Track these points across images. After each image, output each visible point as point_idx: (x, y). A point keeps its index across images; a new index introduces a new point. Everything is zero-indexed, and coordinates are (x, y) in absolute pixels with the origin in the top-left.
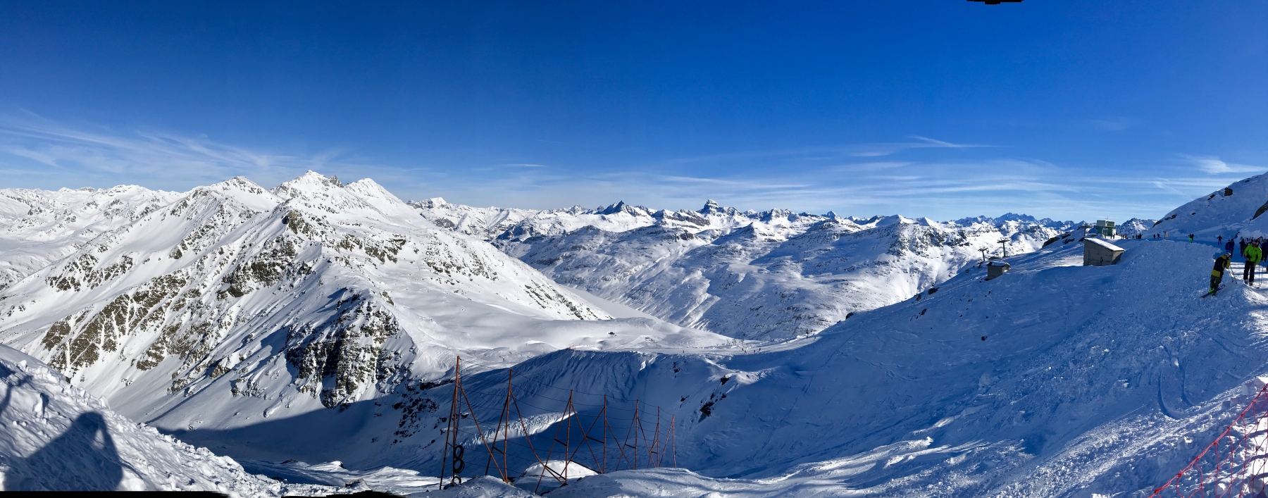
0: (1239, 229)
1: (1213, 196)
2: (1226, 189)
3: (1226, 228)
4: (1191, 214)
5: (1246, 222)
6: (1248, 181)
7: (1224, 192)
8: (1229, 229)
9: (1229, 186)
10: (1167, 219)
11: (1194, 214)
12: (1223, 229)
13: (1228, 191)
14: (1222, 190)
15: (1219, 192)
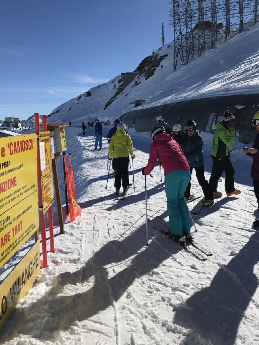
0: (97, 116)
1: (80, 97)
2: (87, 92)
3: (90, 117)
4: (68, 109)
5: (100, 112)
6: (99, 87)
7: (86, 94)
8: (92, 117)
9: (89, 91)
10: (54, 113)
11: (70, 109)
12: (88, 117)
13: (89, 94)
14: (85, 93)
15: (83, 94)
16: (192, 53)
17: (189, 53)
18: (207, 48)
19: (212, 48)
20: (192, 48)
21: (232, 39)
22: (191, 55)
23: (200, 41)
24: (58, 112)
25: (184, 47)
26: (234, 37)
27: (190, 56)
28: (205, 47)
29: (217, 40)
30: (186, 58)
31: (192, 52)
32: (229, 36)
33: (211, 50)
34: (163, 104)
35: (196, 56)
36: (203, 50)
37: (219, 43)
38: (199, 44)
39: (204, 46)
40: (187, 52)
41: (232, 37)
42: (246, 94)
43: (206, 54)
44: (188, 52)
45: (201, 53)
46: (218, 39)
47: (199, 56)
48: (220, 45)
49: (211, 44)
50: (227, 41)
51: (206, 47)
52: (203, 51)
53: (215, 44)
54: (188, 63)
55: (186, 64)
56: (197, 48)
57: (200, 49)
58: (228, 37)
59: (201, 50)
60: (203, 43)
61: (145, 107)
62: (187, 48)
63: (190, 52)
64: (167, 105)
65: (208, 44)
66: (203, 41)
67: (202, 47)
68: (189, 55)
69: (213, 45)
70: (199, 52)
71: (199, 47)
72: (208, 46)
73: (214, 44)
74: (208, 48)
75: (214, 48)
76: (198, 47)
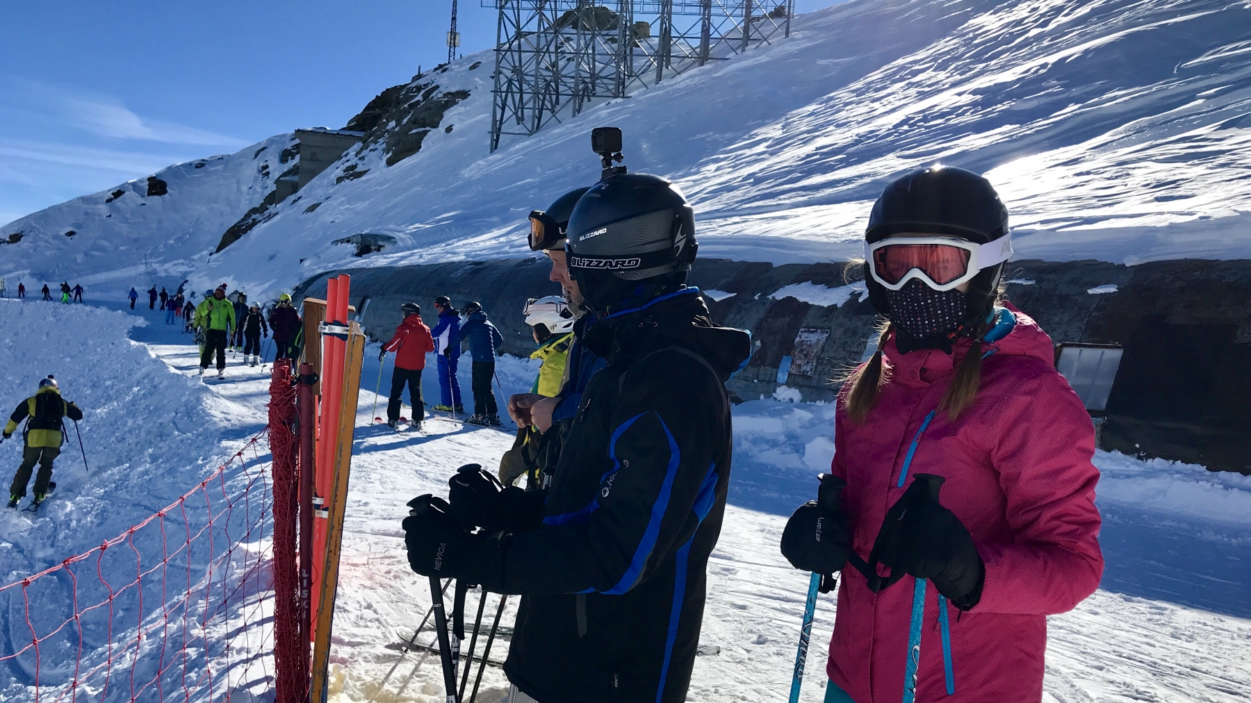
1: (118, 193)
2: (150, 179)
4: (63, 233)
6: (201, 165)
7: (146, 185)
9: (158, 175)
11: (71, 234)
13: (157, 186)
14: (141, 181)
15: (133, 184)
16: (551, 102)
17: (544, 98)
18: (601, 94)
19: (615, 97)
20: (553, 84)
21: (678, 78)
22: (550, 107)
23: (581, 68)
24: (19, 239)
25: (527, 78)
26: (684, 75)
27: (548, 109)
28: (594, 89)
29: (632, 72)
30: (534, 116)
31: (554, 97)
32: (667, 68)
33: (613, 101)
34: (470, 259)
35: (565, 113)
36: (589, 97)
37: (637, 82)
38: (577, 77)
39: (590, 85)
40: (536, 94)
41: (679, 74)
42: (736, 259)
43: (596, 111)
44: (541, 97)
45: (580, 106)
46: (635, 70)
47: (574, 116)
48: (640, 90)
49: (613, 82)
50: (664, 82)
51: (599, 90)
52: (589, 100)
53: (626, 84)
54: (540, 133)
55: (531, 133)
56: (570, 88)
57: (579, 91)
58: (665, 71)
59: (583, 96)
60: (589, 75)
61: (402, 262)
62: (536, 82)
63: (547, 97)
64: (486, 265)
65: (605, 81)
66: (590, 69)
67: (585, 89)
68: (543, 104)
69: (621, 87)
70: (575, 102)
71: (577, 85)
72: (603, 86)
73: (623, 83)
74: (605, 94)
75: (623, 97)
76: (573, 86)
